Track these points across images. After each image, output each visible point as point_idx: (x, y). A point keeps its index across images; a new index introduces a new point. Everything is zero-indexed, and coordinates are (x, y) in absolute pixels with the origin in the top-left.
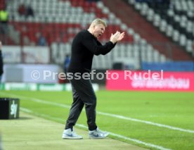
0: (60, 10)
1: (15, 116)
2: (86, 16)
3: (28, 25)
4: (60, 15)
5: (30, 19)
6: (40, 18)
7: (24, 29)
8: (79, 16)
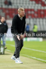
0: (24, 2)
1: (3, 53)
2: (37, 5)
3: (9, 10)
4: (24, 5)
5: (10, 7)
6: (15, 6)
7: (7, 12)
8: (34, 5)
